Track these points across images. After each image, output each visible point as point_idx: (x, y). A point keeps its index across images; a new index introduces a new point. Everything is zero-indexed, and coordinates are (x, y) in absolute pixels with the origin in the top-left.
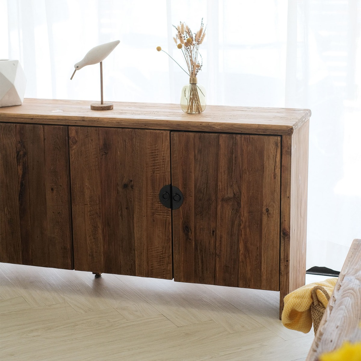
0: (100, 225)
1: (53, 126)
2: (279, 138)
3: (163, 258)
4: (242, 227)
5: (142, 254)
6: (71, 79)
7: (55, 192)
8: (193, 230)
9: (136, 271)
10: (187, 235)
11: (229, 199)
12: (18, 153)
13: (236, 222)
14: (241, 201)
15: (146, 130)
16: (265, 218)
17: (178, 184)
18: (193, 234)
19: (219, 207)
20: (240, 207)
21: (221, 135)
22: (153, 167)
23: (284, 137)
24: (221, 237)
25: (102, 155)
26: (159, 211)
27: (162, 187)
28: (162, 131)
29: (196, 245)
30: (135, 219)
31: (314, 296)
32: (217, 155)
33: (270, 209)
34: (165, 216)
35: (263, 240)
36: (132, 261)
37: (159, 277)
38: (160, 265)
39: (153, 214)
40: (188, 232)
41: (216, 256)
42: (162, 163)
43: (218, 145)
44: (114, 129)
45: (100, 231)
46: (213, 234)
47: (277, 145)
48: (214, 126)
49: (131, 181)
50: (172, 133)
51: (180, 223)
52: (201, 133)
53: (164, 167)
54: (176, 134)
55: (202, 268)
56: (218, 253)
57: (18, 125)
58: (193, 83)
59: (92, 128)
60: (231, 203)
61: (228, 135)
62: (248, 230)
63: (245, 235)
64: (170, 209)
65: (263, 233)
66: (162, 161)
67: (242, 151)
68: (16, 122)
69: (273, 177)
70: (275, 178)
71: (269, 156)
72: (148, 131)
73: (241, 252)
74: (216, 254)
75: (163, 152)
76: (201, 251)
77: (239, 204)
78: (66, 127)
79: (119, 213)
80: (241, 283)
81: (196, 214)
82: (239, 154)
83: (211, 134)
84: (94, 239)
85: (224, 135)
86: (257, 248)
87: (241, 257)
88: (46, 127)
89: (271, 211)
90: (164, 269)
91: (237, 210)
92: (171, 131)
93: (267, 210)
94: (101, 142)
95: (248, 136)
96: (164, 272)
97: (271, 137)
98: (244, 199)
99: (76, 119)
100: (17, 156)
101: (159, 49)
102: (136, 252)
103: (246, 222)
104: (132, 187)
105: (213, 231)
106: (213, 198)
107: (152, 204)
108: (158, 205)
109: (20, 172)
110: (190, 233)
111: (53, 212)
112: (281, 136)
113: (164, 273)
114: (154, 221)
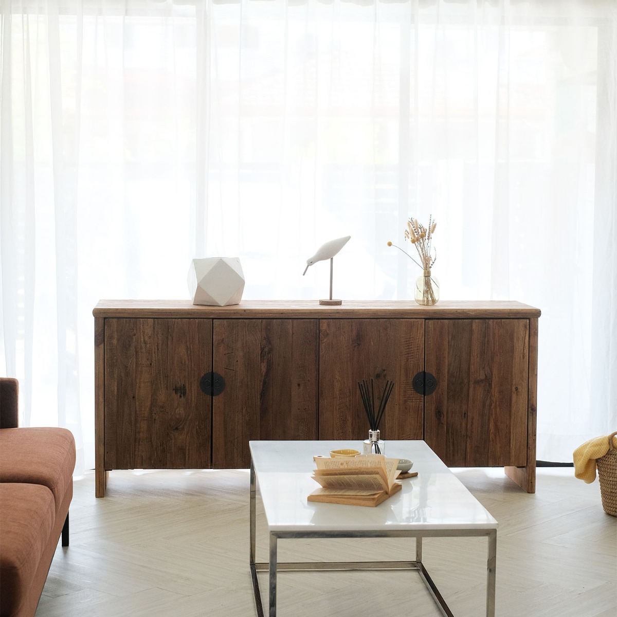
0: (349, 418)
1: (303, 320)
2: (528, 321)
4: (492, 407)
6: (304, 275)
7: (302, 387)
8: (445, 414)
10: (439, 419)
11: (482, 381)
12: (262, 350)
13: (488, 403)
14: (492, 382)
15: (401, 320)
16: (514, 397)
17: (432, 370)
18: (445, 418)
19: (471, 389)
20: (491, 388)
21: (474, 320)
22: (407, 355)
23: (532, 320)
24: (473, 419)
25: (355, 346)
26: (412, 398)
27: (415, 373)
28: (418, 320)
29: (448, 430)
31: (611, 442)
32: (470, 340)
33: (519, 387)
34: (417, 403)
35: (513, 417)
39: (405, 401)
40: (441, 417)
41: (467, 438)
42: (416, 351)
43: (471, 331)
44: (368, 320)
45: (349, 424)
46: (465, 417)
47: (526, 327)
48: (469, 312)
49: (384, 370)
50: (427, 321)
51: (433, 409)
52: (455, 320)
53: (418, 354)
54: (431, 322)
55: (453, 452)
56: (469, 434)
57: (264, 320)
58: (427, 275)
59: (345, 320)
60: (483, 385)
61: (481, 321)
62: (498, 410)
63: (496, 414)
64: (423, 396)
65: (513, 411)
66: (416, 348)
67: (494, 334)
68: (263, 317)
69: (522, 357)
70: (524, 358)
71: (518, 338)
72: (403, 320)
73: (491, 431)
74: (467, 435)
75: (417, 340)
76: (452, 434)
77: (490, 385)
78: (318, 320)
80: (490, 461)
81: (448, 398)
82: (491, 339)
83: (465, 320)
84: (343, 433)
85: (477, 321)
86: (507, 426)
87: (492, 436)
88: (295, 321)
89: (520, 390)
91: (488, 390)
92: (426, 319)
93: (517, 389)
94: (354, 332)
95: (500, 320)
97: (521, 320)
98: (495, 380)
99: (330, 312)
100: (261, 353)
101: (390, 244)
103: (496, 401)
104: (385, 376)
105: (465, 414)
106: (466, 381)
107: (405, 391)
108: (411, 392)
109: (264, 369)
111: (299, 409)
112: (529, 319)
114: (406, 408)
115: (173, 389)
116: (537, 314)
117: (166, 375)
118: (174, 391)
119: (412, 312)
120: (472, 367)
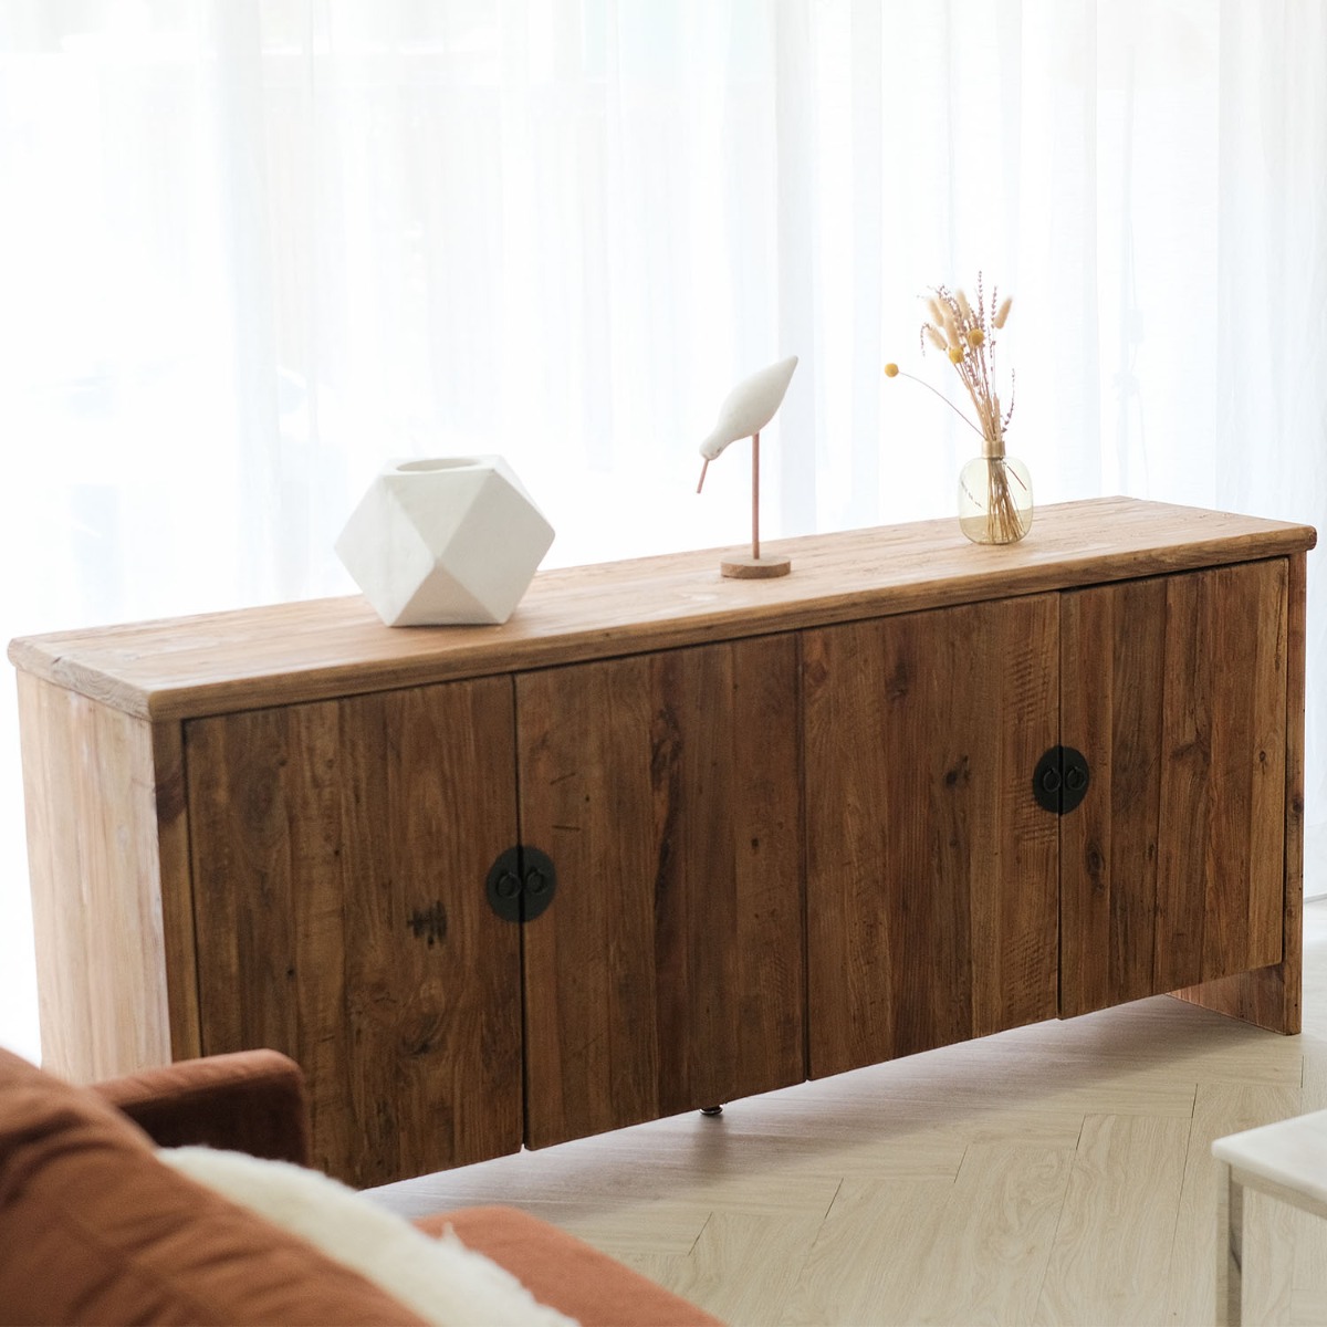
0: (883, 917)
1: (760, 641)
2: (1287, 564)
3: (1037, 963)
4: (1212, 815)
5: (988, 967)
6: (699, 491)
7: (762, 847)
8: (1108, 858)
9: (974, 1022)
10: (1095, 876)
11: (1188, 748)
12: (656, 750)
13: (1201, 807)
14: (1210, 747)
15: (1005, 602)
16: (1258, 778)
17: (1076, 740)
18: (1108, 868)
19: (1166, 776)
20: (1209, 764)
21: (1170, 579)
22: (1020, 705)
23: (1294, 559)
24: (1168, 859)
25: (893, 699)
26: (1032, 828)
27: (1039, 755)
28: (1043, 597)
29: (1112, 899)
30: (972, 868)
32: (1162, 635)
33: (1267, 752)
34: (1046, 839)
35: (1254, 836)
36: (962, 997)
37: (1028, 1021)
38: (1030, 986)
39: (1018, 839)
40: (1098, 868)
41: (1155, 915)
42: (1040, 688)
43: (1165, 611)
44: (924, 615)
45: (884, 933)
46: (1151, 856)
47: (1283, 582)
48: (1163, 558)
50: (1064, 597)
51: (1081, 849)
52: (1127, 584)
53: (1045, 699)
54: (1075, 597)
55: (1126, 961)
56: (1160, 902)
57: (659, 656)
58: (996, 456)
59: (867, 624)
60: (1190, 759)
61: (1188, 577)
62: (1223, 822)
63: (1219, 835)
64: (1057, 815)
65: (1254, 818)
66: (1041, 681)
67: (1216, 610)
69: (1273, 668)
70: (1277, 668)
71: (1267, 614)
72: (1008, 602)
73: (1209, 885)
74: (1156, 908)
75: (1043, 657)
76: (1124, 910)
77: (1207, 756)
78: (798, 635)
79: (935, 862)
80: (1207, 968)
81: (1114, 812)
82: (1209, 623)
83: (1149, 582)
84: (868, 963)
85: (1178, 579)
86: (1242, 863)
87: (1209, 898)
88: (740, 646)
89: (1269, 759)
90: (1039, 995)
91: (1202, 773)
92: (1062, 591)
93: (1263, 756)
94: (892, 660)
95: (1228, 570)
96: (1039, 1001)
97: (1272, 563)
98: (1217, 742)
100: (654, 760)
102: (974, 967)
103: (1219, 801)
104: (966, 777)
105: (1151, 850)
106: (1153, 756)
107: (1015, 812)
108: (1030, 810)
109: (661, 812)
110: (1101, 870)
111: (757, 916)
112: (1290, 557)
113: (1040, 1004)
114: (1019, 860)
115: (409, 923)
116: (1307, 539)
117: (387, 881)
118: (412, 928)
119: (1031, 575)
120: (1167, 712)
